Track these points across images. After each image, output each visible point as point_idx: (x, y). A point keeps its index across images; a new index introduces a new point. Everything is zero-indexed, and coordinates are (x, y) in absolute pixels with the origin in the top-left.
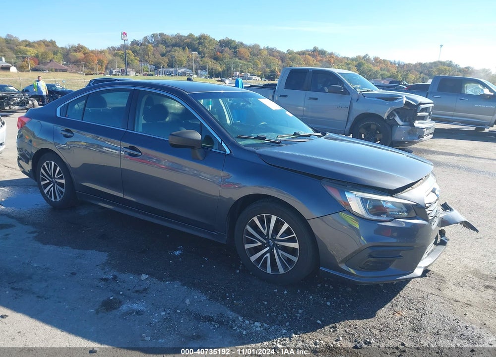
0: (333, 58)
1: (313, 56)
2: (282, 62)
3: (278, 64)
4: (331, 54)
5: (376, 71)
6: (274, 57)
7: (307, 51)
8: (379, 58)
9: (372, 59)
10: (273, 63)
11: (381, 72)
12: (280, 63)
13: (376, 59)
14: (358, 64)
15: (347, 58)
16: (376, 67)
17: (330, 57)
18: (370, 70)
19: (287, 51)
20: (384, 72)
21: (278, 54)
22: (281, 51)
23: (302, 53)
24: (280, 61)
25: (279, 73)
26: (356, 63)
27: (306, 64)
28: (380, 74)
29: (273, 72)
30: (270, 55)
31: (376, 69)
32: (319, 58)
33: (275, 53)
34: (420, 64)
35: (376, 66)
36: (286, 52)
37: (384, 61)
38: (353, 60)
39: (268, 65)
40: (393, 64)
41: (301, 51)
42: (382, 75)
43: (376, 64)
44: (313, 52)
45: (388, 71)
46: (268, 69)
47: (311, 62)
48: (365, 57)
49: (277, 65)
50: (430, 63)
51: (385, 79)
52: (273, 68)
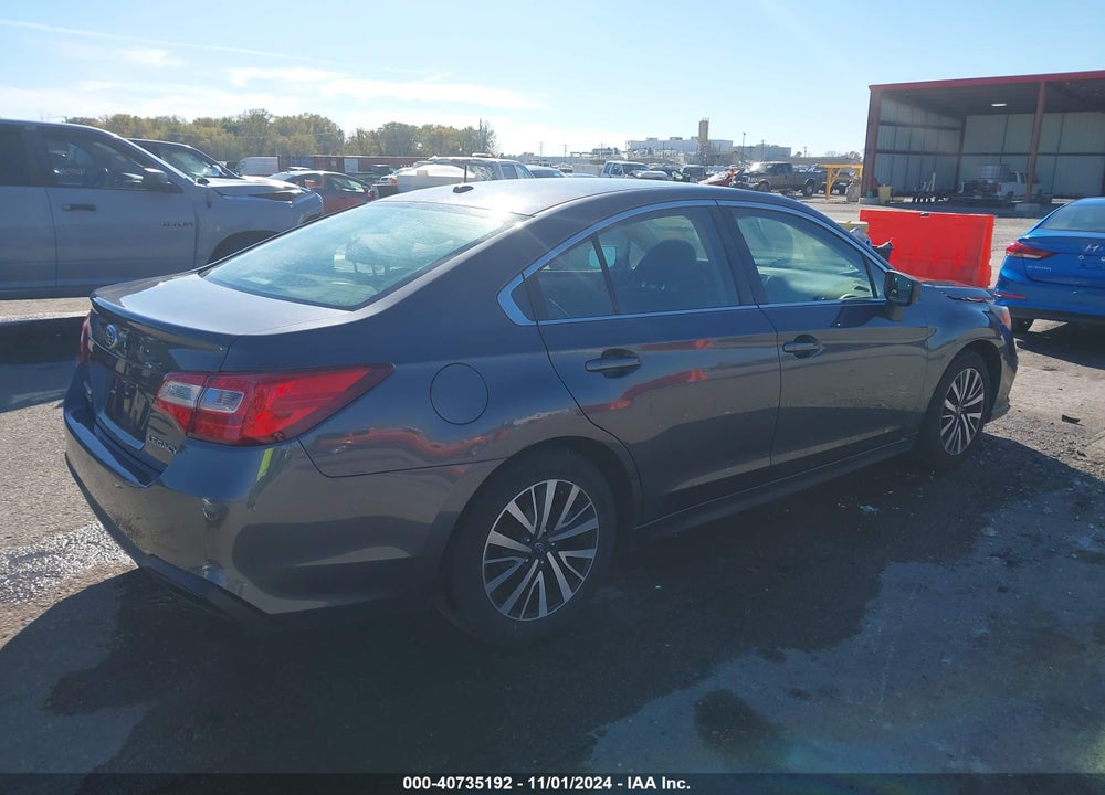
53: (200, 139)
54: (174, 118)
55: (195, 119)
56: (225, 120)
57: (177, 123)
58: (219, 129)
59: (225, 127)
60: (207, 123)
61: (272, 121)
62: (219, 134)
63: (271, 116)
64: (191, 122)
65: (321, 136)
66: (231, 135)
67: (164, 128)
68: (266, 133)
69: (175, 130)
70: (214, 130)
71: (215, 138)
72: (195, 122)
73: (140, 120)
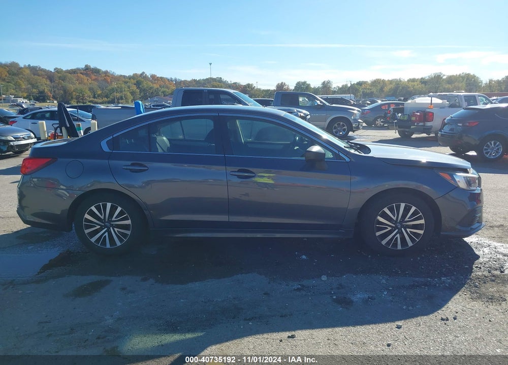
0: (109, 76)
1: (87, 75)
2: (51, 81)
3: (46, 84)
4: (106, 73)
5: (157, 88)
6: (39, 76)
7: (78, 69)
8: (156, 76)
9: (149, 76)
10: (40, 83)
11: (163, 89)
12: (48, 82)
13: (153, 76)
14: (137, 82)
15: (124, 76)
16: (155, 85)
17: (106, 76)
18: (151, 88)
19: (55, 69)
20: (165, 89)
21: (43, 73)
22: (47, 69)
23: (73, 72)
24: (48, 81)
25: (50, 94)
26: (135, 81)
27: (79, 83)
28: (162, 91)
29: (42, 92)
30: (34, 75)
31: (155, 86)
32: (94, 77)
33: (40, 72)
34: (195, 80)
35: (155, 83)
36: (53, 71)
37: (161, 78)
38: (130, 78)
39: (33, 86)
40: (171, 80)
41: (72, 70)
42: (163, 92)
43: (154, 81)
44: (85, 70)
45: (167, 87)
46: (34, 90)
47: (86, 81)
48: (141, 75)
49: (45, 86)
50: (203, 80)
51: (167, 96)
52: (41, 88)
53: (409, 88)
54: (400, 79)
55: (408, 79)
56: (422, 79)
57: (400, 81)
58: (418, 83)
59: (420, 82)
60: (413, 80)
61: (444, 77)
62: (418, 85)
63: (444, 75)
64: (406, 80)
65: (469, 84)
66: (423, 85)
67: (394, 84)
68: (440, 84)
69: (398, 84)
70: (416, 83)
71: (416, 87)
72: (408, 81)
73: (385, 81)
